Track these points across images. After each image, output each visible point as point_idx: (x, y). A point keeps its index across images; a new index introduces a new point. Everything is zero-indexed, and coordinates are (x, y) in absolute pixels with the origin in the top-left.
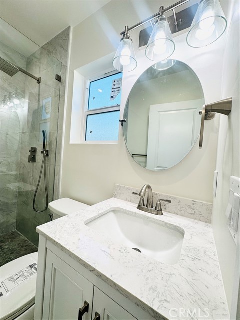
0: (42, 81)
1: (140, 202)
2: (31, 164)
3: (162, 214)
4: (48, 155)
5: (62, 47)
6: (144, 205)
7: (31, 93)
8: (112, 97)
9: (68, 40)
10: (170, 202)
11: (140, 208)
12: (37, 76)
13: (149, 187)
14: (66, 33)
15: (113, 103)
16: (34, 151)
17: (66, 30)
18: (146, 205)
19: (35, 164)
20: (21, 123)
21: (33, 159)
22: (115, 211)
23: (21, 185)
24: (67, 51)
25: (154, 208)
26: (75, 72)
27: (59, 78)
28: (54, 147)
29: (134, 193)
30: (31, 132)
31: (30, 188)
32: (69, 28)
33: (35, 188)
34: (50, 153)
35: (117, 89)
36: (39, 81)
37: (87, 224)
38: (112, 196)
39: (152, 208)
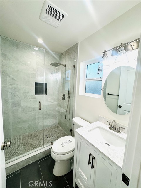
1: (110, 126)
2: (63, 100)
3: (120, 133)
4: (70, 98)
5: (75, 51)
6: (112, 128)
7: (62, 70)
8: (98, 73)
9: (78, 49)
10: (124, 129)
11: (110, 128)
12: (64, 63)
13: (114, 121)
14: (76, 45)
15: (99, 76)
16: (64, 95)
18: (113, 127)
19: (65, 101)
20: (58, 83)
21: (64, 98)
22: (99, 128)
23: (59, 108)
24: (77, 54)
25: (116, 130)
26: (81, 63)
27: (74, 66)
28: (72, 95)
29: (107, 122)
30: (63, 87)
31: (63, 110)
32: (78, 43)
33: (65, 111)
34: (71, 97)
35: (100, 69)
36: (65, 66)
38: (98, 120)
39: (116, 129)
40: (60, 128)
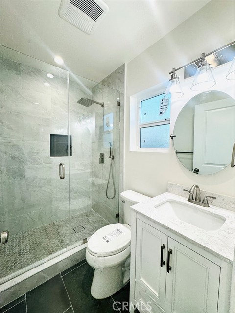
0: (105, 105)
1: (190, 197)
2: (101, 164)
3: (209, 207)
4: (113, 159)
5: (119, 79)
6: (193, 199)
7: (97, 114)
8: (161, 113)
9: (124, 75)
10: (215, 198)
11: (189, 200)
12: (101, 101)
13: (197, 187)
14: (121, 69)
15: (163, 117)
16: (102, 155)
17: (121, 66)
18: (194, 198)
19: (104, 165)
20: (91, 135)
21: (102, 161)
22: (170, 202)
23: (94, 179)
24: (124, 83)
25: (202, 202)
26: (131, 98)
27: (119, 104)
28: (117, 153)
29: (184, 190)
30: (99, 142)
31: (102, 182)
32: (124, 65)
33: (105, 182)
34: (115, 158)
35: (164, 106)
36: (103, 105)
37: (156, 207)
38: (166, 191)
39: (200, 201)
40: (98, 214)
